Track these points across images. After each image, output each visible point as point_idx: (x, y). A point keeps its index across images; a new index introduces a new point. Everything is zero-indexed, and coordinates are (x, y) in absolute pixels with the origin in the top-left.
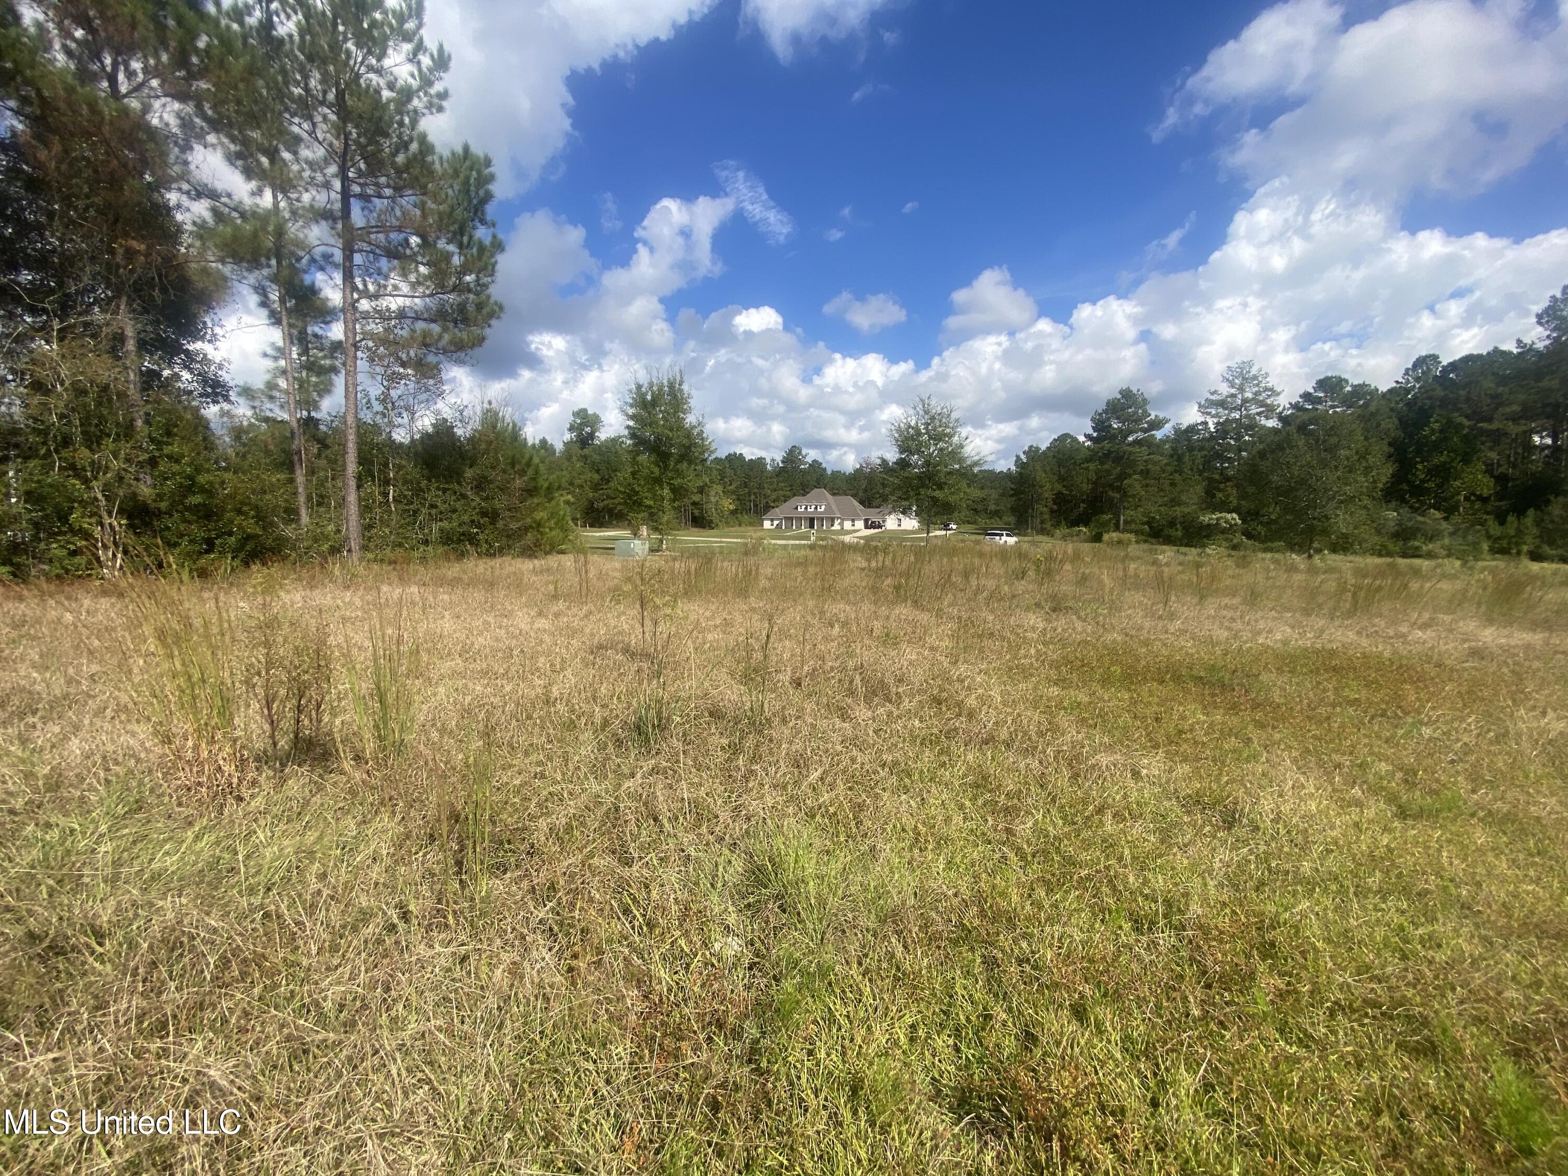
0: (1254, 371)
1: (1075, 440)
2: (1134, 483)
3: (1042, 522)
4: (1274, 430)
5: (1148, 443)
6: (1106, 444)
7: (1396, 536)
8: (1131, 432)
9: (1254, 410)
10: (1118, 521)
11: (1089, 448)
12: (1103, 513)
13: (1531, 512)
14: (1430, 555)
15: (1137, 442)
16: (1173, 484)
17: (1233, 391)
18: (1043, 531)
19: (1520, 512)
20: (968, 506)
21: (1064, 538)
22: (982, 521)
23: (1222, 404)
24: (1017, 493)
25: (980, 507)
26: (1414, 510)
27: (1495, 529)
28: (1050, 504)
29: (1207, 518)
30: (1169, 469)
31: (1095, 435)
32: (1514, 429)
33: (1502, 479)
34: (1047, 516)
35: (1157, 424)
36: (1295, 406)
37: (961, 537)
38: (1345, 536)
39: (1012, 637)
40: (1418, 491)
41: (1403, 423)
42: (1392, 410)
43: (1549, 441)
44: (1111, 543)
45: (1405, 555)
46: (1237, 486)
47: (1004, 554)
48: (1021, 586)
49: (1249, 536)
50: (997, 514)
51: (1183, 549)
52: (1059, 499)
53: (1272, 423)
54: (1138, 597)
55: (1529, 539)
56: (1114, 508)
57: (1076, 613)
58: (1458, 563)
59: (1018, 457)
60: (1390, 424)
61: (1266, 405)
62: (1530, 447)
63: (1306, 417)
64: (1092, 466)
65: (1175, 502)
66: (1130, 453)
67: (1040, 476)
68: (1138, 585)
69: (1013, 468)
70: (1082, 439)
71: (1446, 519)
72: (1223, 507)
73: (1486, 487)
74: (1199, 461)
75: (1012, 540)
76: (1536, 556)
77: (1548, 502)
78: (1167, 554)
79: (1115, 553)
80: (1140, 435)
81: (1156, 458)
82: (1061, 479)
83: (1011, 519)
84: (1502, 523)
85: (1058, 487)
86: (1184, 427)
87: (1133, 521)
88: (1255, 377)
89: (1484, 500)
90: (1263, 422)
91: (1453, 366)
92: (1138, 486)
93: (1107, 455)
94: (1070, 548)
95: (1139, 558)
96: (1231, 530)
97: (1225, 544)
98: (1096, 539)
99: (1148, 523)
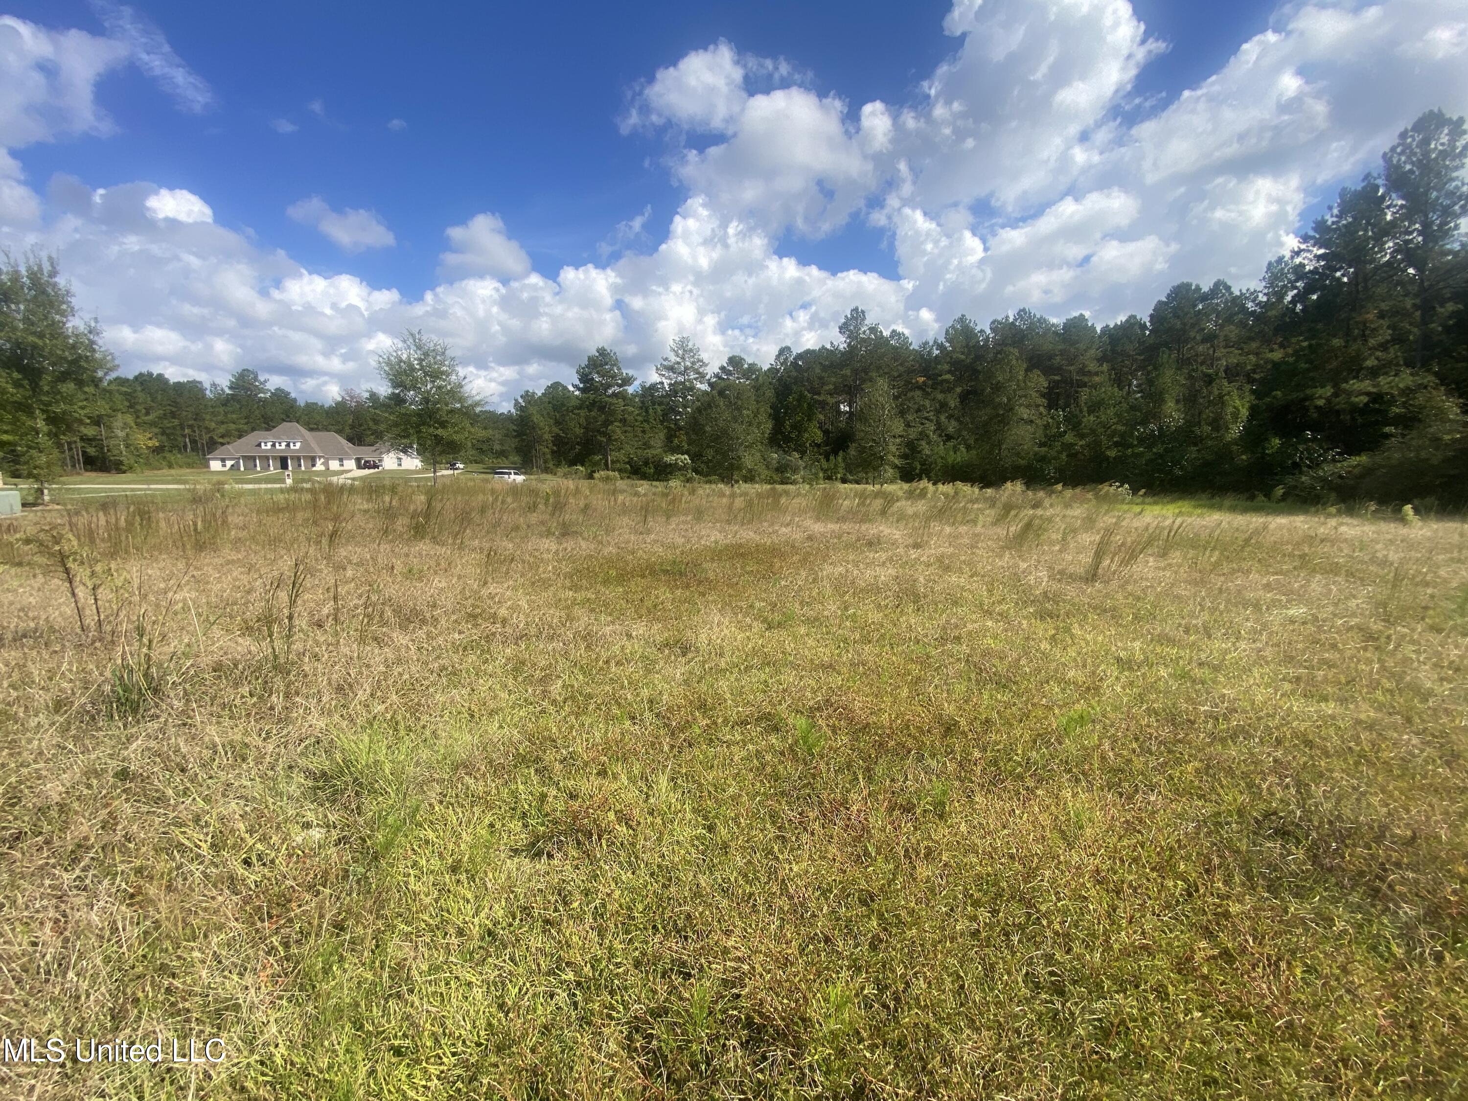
0: (690, 345)
1: (565, 388)
2: (616, 429)
3: (545, 462)
4: (705, 393)
5: (622, 396)
6: (591, 396)
7: (777, 470)
8: (609, 386)
9: (693, 376)
10: (607, 461)
11: (577, 397)
12: (594, 454)
13: (841, 453)
14: (794, 483)
15: (614, 395)
16: (644, 432)
17: (678, 359)
18: (546, 470)
19: (836, 454)
20: (473, 445)
21: (565, 476)
22: (489, 461)
23: (671, 369)
24: (519, 434)
25: (485, 447)
26: (785, 452)
27: (825, 465)
28: (550, 445)
29: (670, 458)
30: (640, 418)
31: (581, 386)
32: (831, 400)
33: (826, 432)
34: (549, 456)
35: (627, 381)
36: (716, 376)
37: (469, 476)
38: (750, 471)
40: (787, 439)
41: (777, 394)
42: (770, 383)
43: (847, 409)
44: (601, 479)
45: (782, 483)
46: (687, 434)
47: (515, 490)
48: (534, 518)
49: (697, 472)
50: (502, 454)
51: (654, 483)
52: (558, 441)
53: (704, 387)
54: (626, 520)
55: (840, 470)
56: (603, 450)
57: (581, 535)
58: (807, 487)
59: (516, 400)
60: (770, 393)
61: (699, 373)
62: (839, 412)
63: (723, 384)
64: (583, 413)
65: (647, 446)
66: (611, 404)
67: (536, 418)
68: (625, 511)
69: (513, 411)
70: (571, 388)
71: (801, 458)
72: (677, 450)
73: (819, 437)
74: (660, 412)
75: (520, 478)
76: (844, 481)
77: (848, 447)
78: (643, 487)
79: (607, 487)
80: (616, 389)
81: (631, 409)
82: (557, 423)
83: (517, 459)
84: (828, 460)
85: (556, 430)
86: (648, 385)
87: (618, 461)
88: (691, 350)
89: (818, 446)
90: (699, 386)
91: (800, 356)
92: (618, 431)
93: (593, 403)
94: (571, 484)
95: (624, 491)
96: (684, 468)
97: (682, 478)
98: (590, 477)
99: (628, 463)
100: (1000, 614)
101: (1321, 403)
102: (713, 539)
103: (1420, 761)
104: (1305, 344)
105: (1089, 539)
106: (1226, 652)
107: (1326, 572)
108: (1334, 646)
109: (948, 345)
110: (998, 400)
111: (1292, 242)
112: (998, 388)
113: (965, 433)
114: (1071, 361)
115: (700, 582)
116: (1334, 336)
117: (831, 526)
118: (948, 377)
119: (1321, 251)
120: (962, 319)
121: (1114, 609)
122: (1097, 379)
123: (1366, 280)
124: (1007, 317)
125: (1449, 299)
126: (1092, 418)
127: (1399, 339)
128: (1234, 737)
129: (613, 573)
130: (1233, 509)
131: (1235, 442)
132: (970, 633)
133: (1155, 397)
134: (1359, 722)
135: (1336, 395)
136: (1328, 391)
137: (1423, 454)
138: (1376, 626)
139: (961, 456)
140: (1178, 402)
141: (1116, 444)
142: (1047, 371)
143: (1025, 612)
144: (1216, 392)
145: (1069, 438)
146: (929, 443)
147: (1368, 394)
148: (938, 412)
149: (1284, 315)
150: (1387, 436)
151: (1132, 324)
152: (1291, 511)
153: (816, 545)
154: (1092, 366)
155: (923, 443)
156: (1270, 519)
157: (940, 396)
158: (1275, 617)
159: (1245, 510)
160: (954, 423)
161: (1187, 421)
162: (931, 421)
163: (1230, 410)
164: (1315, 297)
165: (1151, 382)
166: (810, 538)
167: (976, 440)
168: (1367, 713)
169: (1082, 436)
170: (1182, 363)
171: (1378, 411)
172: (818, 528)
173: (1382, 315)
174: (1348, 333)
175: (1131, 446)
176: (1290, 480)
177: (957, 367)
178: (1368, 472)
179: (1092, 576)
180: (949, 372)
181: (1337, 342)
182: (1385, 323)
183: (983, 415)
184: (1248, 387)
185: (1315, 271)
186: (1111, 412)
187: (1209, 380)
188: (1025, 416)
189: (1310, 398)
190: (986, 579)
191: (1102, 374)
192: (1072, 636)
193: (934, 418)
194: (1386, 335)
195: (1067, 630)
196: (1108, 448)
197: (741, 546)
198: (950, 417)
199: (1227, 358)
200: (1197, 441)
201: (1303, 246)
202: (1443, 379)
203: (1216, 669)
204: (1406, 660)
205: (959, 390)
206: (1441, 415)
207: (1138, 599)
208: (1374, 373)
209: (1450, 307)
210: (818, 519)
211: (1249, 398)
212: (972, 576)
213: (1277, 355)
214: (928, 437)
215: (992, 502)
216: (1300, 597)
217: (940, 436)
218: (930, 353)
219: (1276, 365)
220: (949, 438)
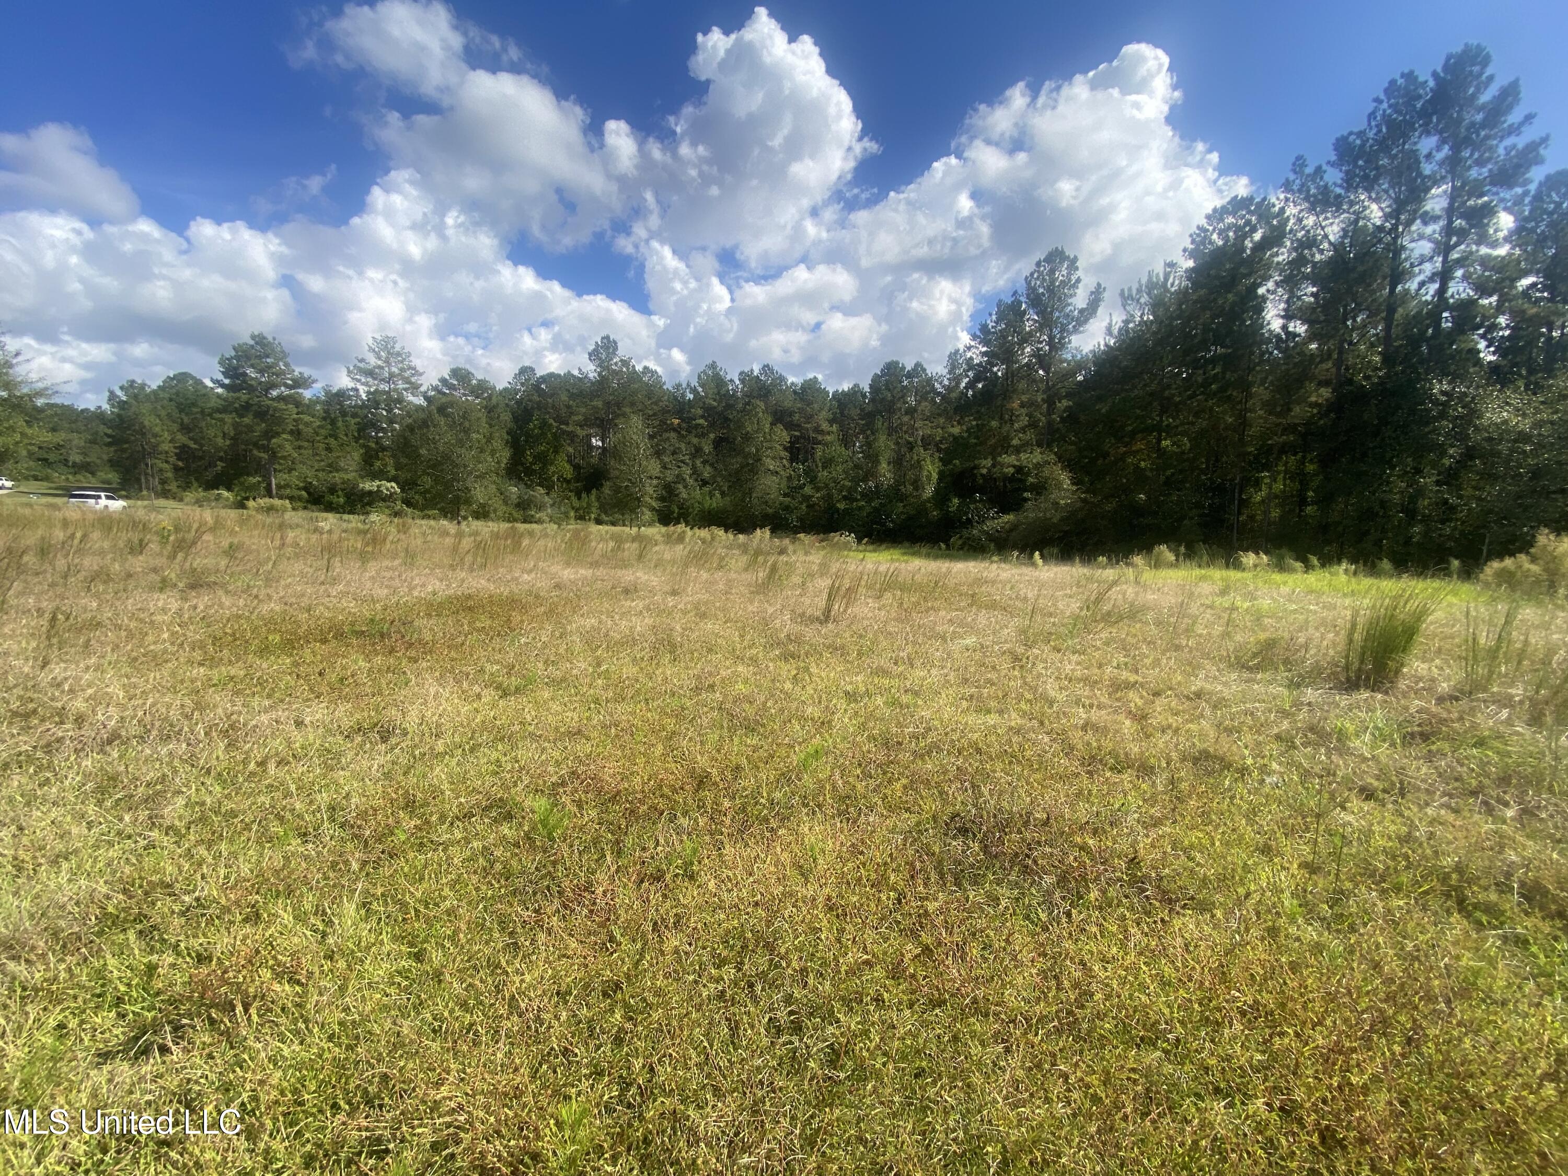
0: (398, 348)
1: (199, 382)
2: (284, 443)
3: (163, 482)
4: (419, 408)
5: (297, 402)
6: (243, 396)
7: (518, 505)
8: (274, 386)
9: (401, 385)
10: (269, 484)
11: (219, 396)
12: (248, 475)
13: (594, 491)
14: (540, 521)
15: (280, 398)
16: (329, 449)
17: (380, 363)
18: (165, 494)
19: (588, 492)
20: (31, 454)
21: (199, 503)
22: (60, 477)
23: (370, 373)
24: (115, 441)
25: (52, 457)
26: (528, 486)
27: (576, 503)
28: (173, 460)
29: (369, 485)
30: (323, 432)
31: (227, 381)
32: (581, 433)
33: (577, 467)
34: (170, 475)
35: (302, 382)
36: (435, 388)
37: (24, 499)
38: (483, 506)
39: (133, 625)
40: (529, 472)
41: (516, 419)
42: (507, 405)
43: (600, 444)
44: (260, 509)
45: (525, 522)
46: (394, 456)
47: (106, 522)
48: (138, 563)
49: (408, 503)
50: (86, 468)
51: (346, 517)
52: (183, 452)
53: (420, 401)
54: (299, 566)
55: (594, 510)
56: (263, 470)
57: (223, 586)
58: (556, 526)
59: (112, 394)
60: (506, 417)
61: (410, 383)
62: (590, 446)
63: (444, 400)
64: (228, 418)
65: (333, 467)
66: (275, 409)
67: (149, 421)
68: (300, 553)
69: (106, 407)
70: (209, 384)
71: (548, 494)
72: (380, 475)
73: (568, 472)
74: (353, 427)
75: (117, 505)
76: (599, 522)
77: (602, 485)
78: (328, 521)
79: (269, 520)
80: (284, 390)
81: (307, 418)
82: (185, 428)
83: (113, 477)
84: (579, 498)
85: (182, 438)
86: (335, 390)
87: (287, 486)
88: (399, 354)
89: (568, 482)
90: (410, 398)
91: (544, 379)
92: (288, 447)
93: (247, 407)
94: (208, 515)
95: (298, 526)
96: (391, 497)
97: (387, 511)
98: (241, 505)
99: (305, 489)
100: (751, 659)
101: (984, 471)
102: (430, 589)
103: (1049, 755)
104: (974, 423)
105: (824, 583)
106: (924, 679)
107: (987, 607)
108: (994, 668)
109: (700, 389)
110: (747, 450)
111: (965, 339)
112: (747, 438)
113: (719, 479)
114: (809, 418)
115: (410, 645)
116: (993, 419)
117: (583, 572)
118: (701, 421)
119: (985, 349)
120: (713, 366)
121: (843, 647)
122: (829, 438)
123: (1013, 376)
124: (752, 370)
125: (1066, 397)
126: (826, 474)
127: (1033, 425)
128: (929, 753)
129: (275, 638)
130: (928, 556)
131: (928, 500)
132: (723, 680)
133: (873, 457)
134: (1011, 728)
135: (994, 466)
136: (988, 462)
137: (1048, 515)
138: (1020, 650)
139: (716, 502)
140: (889, 463)
141: (845, 498)
142: (789, 426)
143: (772, 655)
144: (915, 458)
145: (808, 490)
146: (685, 487)
147: (1014, 466)
148: (693, 456)
149: (960, 398)
150: (1026, 500)
151: (855, 392)
152: (965, 558)
153: (565, 595)
154: (825, 426)
155: (680, 486)
156: (952, 564)
157: (695, 441)
158: (956, 647)
159: (936, 557)
160: (708, 468)
161: (896, 481)
162: (687, 464)
163: (925, 473)
164: (980, 386)
165: (869, 444)
166: (558, 586)
167: (730, 487)
168: (1015, 720)
169: (818, 489)
170: (891, 431)
171: (1021, 481)
172: (568, 574)
173: (1022, 405)
174: (1001, 418)
175: (857, 500)
176: (965, 533)
177: (709, 412)
178: (1014, 527)
179: (827, 617)
180: (702, 417)
181: (994, 424)
182: (1024, 411)
183: (736, 463)
184: (937, 454)
185: (980, 365)
186: (840, 468)
187: (911, 447)
188: (771, 467)
189: (976, 467)
190: (739, 624)
191: (832, 434)
192: (810, 675)
193: (690, 462)
194: (1025, 420)
195: (807, 669)
196: (838, 501)
197: (469, 597)
198: (704, 462)
199: (923, 429)
200: (902, 498)
201: (973, 343)
202: (1060, 458)
203: (916, 694)
204: (1039, 675)
205: (712, 436)
206: (1059, 485)
207: (861, 636)
208: (1018, 450)
209: (1065, 403)
210: (568, 564)
211: (938, 464)
212: (725, 622)
213: (956, 430)
214: (684, 480)
215: (744, 549)
216: (971, 629)
217: (696, 480)
218: (683, 395)
219: (955, 438)
220: (705, 483)
